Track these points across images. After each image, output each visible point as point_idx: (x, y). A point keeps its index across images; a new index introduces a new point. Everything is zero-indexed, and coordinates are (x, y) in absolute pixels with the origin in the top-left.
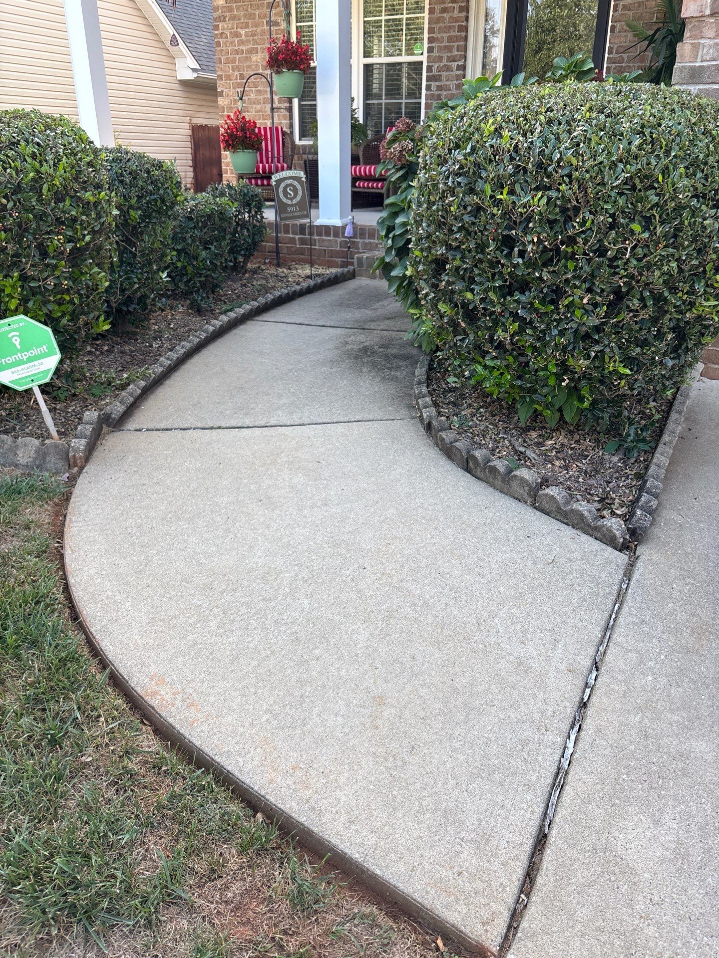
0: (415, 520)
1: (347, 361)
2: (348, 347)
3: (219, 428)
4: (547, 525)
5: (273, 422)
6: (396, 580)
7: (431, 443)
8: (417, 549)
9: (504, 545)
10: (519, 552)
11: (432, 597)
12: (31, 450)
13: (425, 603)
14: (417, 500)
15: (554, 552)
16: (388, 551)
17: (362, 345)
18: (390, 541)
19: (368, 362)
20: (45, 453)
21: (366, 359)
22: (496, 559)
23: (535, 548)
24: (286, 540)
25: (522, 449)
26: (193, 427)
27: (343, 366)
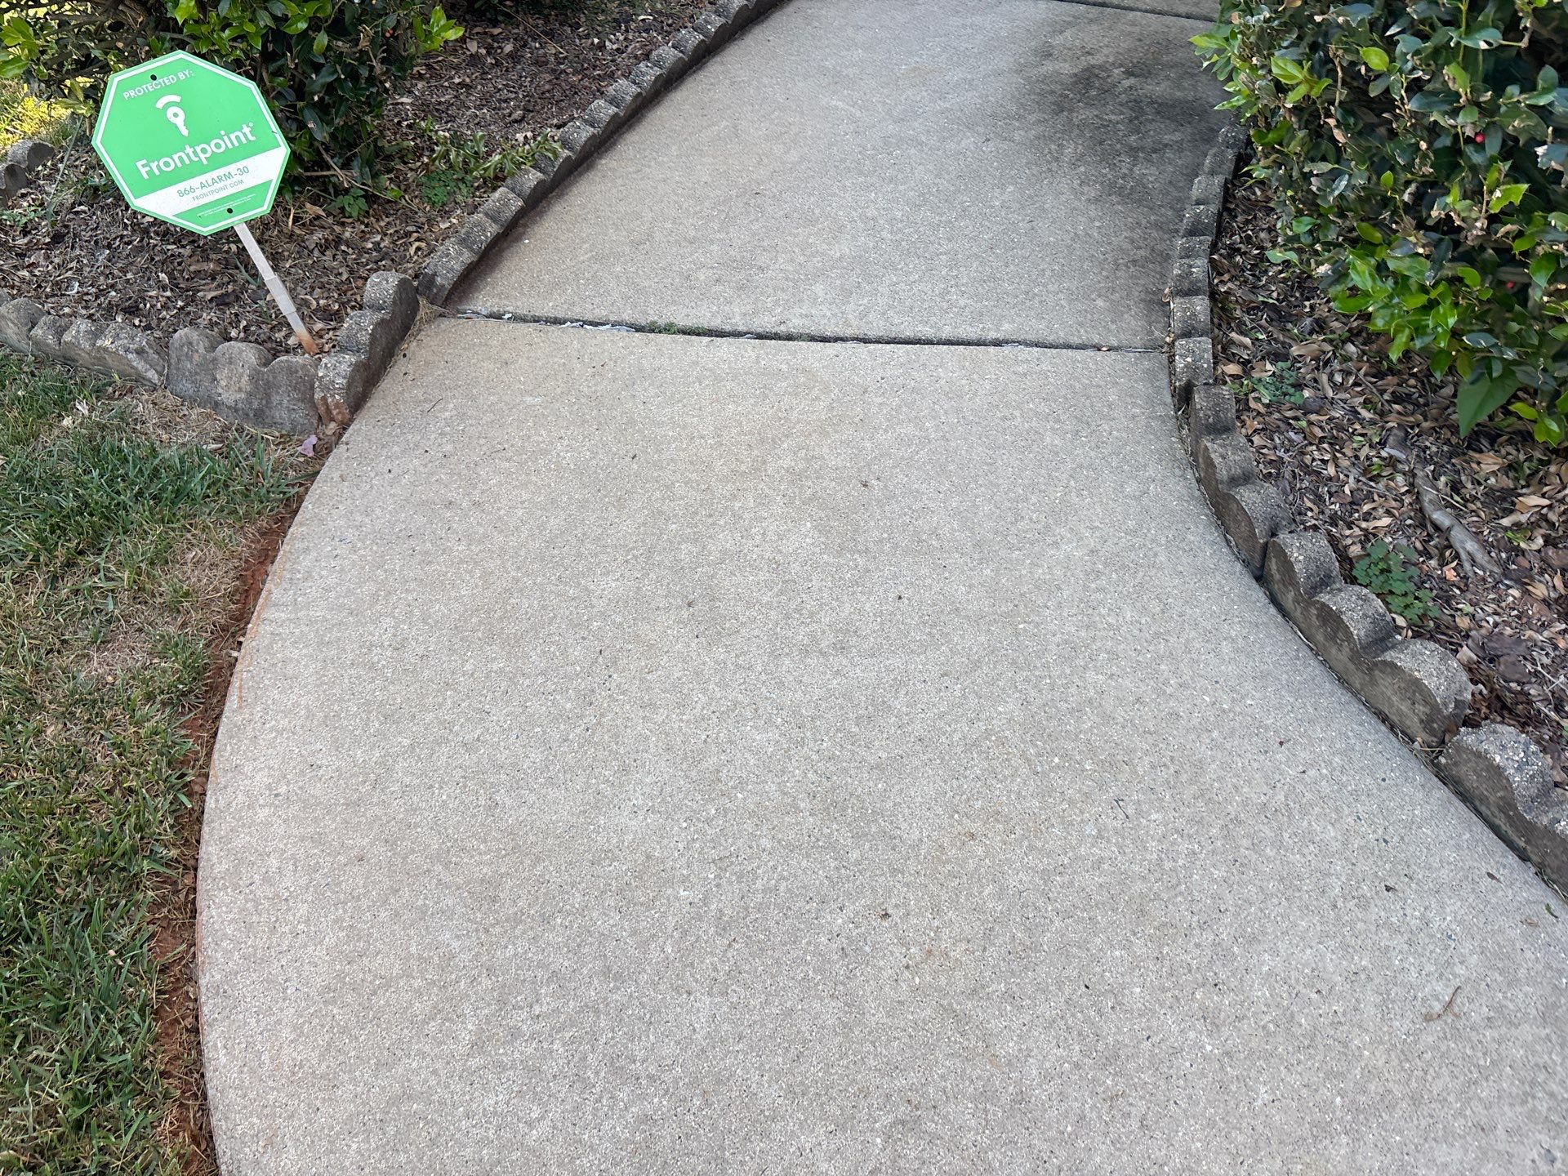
0: (1066, 756)
1: (1032, 118)
2: (1049, 67)
3: (668, 329)
4: (1458, 847)
5: (795, 324)
6: (961, 985)
7: (1180, 453)
8: (1046, 875)
9: (1306, 908)
10: (1345, 946)
11: (1047, 1078)
12: (241, 376)
13: (1020, 1098)
14: (1090, 675)
15: (1460, 970)
16: (965, 860)
17: (1084, 62)
18: (976, 827)
19: (1083, 125)
20: (268, 384)
21: (1084, 114)
22: (1268, 962)
23: (1399, 942)
24: (711, 762)
25: (1442, 518)
26: (613, 318)
27: (1017, 136)
